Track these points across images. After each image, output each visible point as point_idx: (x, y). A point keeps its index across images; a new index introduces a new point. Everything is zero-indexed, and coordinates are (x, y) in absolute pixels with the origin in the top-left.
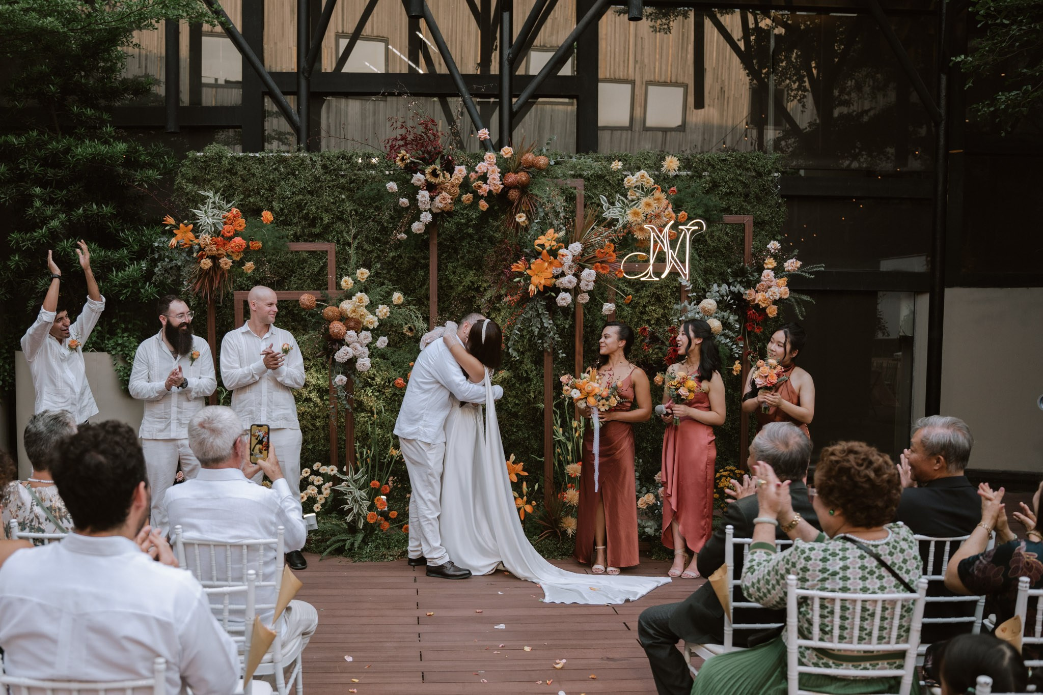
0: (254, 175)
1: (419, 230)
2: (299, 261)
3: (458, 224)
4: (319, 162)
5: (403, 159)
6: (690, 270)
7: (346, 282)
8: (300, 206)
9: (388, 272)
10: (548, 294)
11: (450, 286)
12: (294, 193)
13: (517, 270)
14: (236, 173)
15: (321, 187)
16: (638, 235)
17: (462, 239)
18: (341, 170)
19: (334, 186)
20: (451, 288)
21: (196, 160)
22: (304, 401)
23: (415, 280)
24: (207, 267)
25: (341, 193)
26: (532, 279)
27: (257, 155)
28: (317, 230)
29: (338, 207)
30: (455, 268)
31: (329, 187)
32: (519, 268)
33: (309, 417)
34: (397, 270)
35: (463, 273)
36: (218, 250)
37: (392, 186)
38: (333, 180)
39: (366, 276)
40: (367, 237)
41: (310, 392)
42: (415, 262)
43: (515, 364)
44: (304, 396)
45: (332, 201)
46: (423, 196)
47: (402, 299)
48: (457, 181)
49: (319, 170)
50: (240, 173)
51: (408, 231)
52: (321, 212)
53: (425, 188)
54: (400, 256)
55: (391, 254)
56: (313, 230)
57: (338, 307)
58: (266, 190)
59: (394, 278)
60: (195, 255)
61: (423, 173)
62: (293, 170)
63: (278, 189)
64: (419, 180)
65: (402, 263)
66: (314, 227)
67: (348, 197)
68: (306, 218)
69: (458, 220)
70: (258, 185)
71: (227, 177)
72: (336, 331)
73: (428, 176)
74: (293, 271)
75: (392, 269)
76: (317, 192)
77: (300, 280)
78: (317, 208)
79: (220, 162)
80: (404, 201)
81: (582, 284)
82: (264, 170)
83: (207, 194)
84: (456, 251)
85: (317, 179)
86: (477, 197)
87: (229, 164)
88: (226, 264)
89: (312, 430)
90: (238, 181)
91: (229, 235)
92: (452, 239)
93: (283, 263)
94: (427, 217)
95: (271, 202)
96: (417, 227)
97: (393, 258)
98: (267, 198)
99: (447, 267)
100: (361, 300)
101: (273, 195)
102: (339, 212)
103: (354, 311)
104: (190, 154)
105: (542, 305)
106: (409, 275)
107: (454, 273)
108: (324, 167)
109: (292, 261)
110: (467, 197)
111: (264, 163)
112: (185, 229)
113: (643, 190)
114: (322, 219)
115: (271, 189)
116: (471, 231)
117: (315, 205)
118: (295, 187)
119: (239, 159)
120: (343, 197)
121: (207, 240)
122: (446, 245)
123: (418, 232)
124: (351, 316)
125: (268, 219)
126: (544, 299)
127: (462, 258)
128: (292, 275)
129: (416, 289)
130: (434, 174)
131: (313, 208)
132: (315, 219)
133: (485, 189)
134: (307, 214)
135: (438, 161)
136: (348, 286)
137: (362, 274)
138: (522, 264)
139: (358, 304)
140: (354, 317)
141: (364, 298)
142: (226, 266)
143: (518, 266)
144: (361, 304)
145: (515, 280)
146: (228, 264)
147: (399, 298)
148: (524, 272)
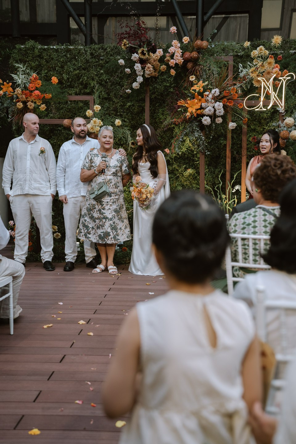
0: (52, 59)
1: (136, 87)
2: (78, 108)
3: (165, 86)
4: (89, 51)
5: (125, 45)
6: (285, 103)
7: (88, 112)
8: (78, 77)
9: (127, 114)
10: (199, 118)
12: (75, 69)
13: (180, 104)
14: (43, 58)
15: (90, 65)
16: (256, 85)
17: (168, 95)
18: (101, 56)
19: (97, 65)
21: (20, 49)
23: (141, 119)
24: (20, 107)
25: (101, 69)
26: (189, 109)
27: (55, 47)
28: (88, 91)
29: (100, 77)
30: (163, 111)
31: (94, 66)
32: (181, 103)
34: (132, 113)
36: (27, 98)
37: (122, 62)
38: (96, 62)
39: (99, 109)
40: (115, 94)
42: (141, 108)
43: (197, 166)
45: (96, 73)
46: (138, 66)
47: (120, 123)
48: (156, 58)
49: (89, 57)
50: (45, 57)
51: (132, 89)
52: (90, 80)
53: (139, 62)
54: (133, 105)
55: (129, 104)
56: (86, 91)
58: (60, 67)
60: (14, 101)
61: (137, 53)
62: (75, 56)
63: (66, 67)
64: (135, 57)
66: (86, 89)
67: (105, 72)
68: (82, 83)
69: (165, 84)
70: (55, 64)
71: (38, 60)
73: (140, 55)
76: (87, 69)
78: (88, 78)
79: (34, 51)
80: (128, 70)
81: (217, 112)
82: (58, 56)
83: (20, 65)
84: (164, 103)
85: (87, 61)
86: (169, 67)
87: (39, 52)
90: (44, 62)
91: (32, 89)
92: (162, 95)
93: (70, 109)
94: (140, 79)
95: (62, 75)
96: (135, 85)
97: (129, 106)
98: (60, 72)
99: (158, 111)
100: (95, 122)
101: (63, 70)
102: (100, 80)
103: (92, 128)
104: (17, 46)
105: (196, 125)
106: (139, 116)
107: (163, 114)
108: (92, 54)
109: (74, 108)
110: (163, 67)
111: (58, 52)
112: (8, 85)
113: (262, 58)
114: (90, 84)
115: (62, 67)
116: (172, 90)
117: (86, 76)
118: (75, 66)
119: (44, 49)
120: (102, 71)
121: (19, 91)
122: (158, 98)
123: (136, 88)
124: (91, 131)
125: (55, 82)
126: (198, 122)
127: (167, 105)
130: (143, 53)
131: (85, 78)
132: (86, 84)
133: (172, 62)
134: (82, 81)
135: (145, 46)
136: (90, 115)
137: (97, 108)
138: (183, 100)
139: (94, 124)
140: (92, 132)
141: (96, 121)
142: (31, 107)
143: (180, 102)
144: (95, 125)
145: (178, 110)
146: (32, 105)
147: (119, 122)
148: (184, 105)
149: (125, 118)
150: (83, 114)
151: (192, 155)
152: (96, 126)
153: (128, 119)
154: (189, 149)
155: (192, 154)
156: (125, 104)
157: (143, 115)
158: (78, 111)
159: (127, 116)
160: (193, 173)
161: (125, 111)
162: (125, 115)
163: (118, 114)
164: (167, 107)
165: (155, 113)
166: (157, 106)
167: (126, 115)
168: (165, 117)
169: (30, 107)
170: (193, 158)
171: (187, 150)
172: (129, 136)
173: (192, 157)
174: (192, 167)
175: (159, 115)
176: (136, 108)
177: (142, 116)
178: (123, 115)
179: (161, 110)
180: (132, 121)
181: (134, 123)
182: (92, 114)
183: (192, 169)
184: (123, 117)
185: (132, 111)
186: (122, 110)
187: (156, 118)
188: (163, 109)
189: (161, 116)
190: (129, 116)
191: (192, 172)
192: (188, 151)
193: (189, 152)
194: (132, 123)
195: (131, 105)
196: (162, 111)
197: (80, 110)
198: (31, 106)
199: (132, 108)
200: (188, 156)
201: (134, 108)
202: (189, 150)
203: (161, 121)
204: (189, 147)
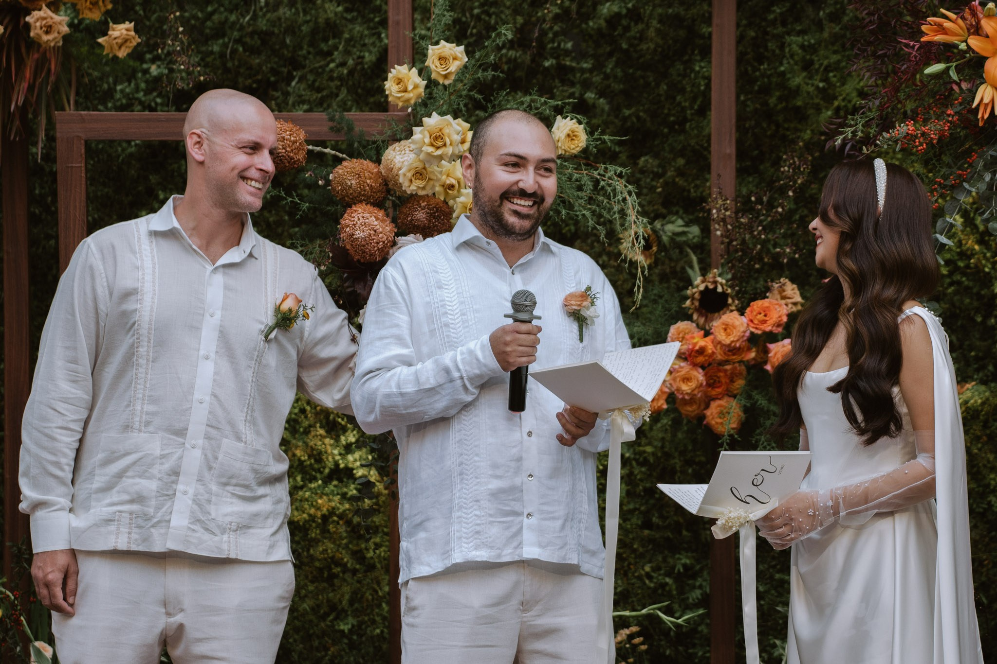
2: (314, 32)
7: (399, 81)
9: (598, 67)
11: (797, 109)
13: (939, 38)
20: (800, 115)
22: (327, 480)
23: (682, 91)
26: (987, 65)
32: (943, 30)
33: (342, 529)
34: (626, 61)
35: (835, 67)
41: (348, 449)
42: (682, 33)
44: (330, 464)
47: (582, 140)
57: (378, 161)
59: (617, 87)
65: (642, 38)
72: (359, 234)
74: (295, 64)
75: (610, 55)
77: (319, 90)
88: (48, 29)
89: (354, 572)
93: (265, 36)
99: (782, 47)
100: (437, 139)
103: (420, 174)
107: (807, 66)
109: (292, 29)
124: (411, 187)
127: (835, 17)
128: (291, 78)
129: (685, 120)
136: (407, 96)
137: (442, 59)
138: (952, 15)
139: (431, 149)
140: (421, 193)
141: (446, 131)
142: (50, 37)
143: (940, 25)
144: (439, 152)
145: (928, 71)
146: (55, 28)
147: (571, 136)
148: (963, 46)
149: (587, 85)
150: (343, 64)
151: (976, 304)
152: (441, 158)
153: (601, 94)
154: (961, 264)
155: (979, 297)
156: (584, 10)
157: (693, 70)
158: (311, 44)
159: (597, 79)
160: (986, 408)
161: (584, 45)
162: (583, 71)
163: (547, 64)
164: (830, 29)
165: (760, 59)
166: (775, 19)
167: (591, 71)
168: (821, 85)
169: (45, 38)
170: (986, 318)
171: (951, 274)
172: (632, 216)
173: (977, 310)
174: (978, 370)
175: (783, 74)
176: (651, 33)
177: (685, 76)
178: (572, 69)
179: (795, 42)
180: (629, 107)
181: (638, 118)
182: (421, 90)
183: (983, 382)
184: (573, 84)
185: (624, 46)
186: (569, 45)
187: (765, 91)
188: (810, 39)
189: (797, 80)
190: (607, 77)
191: (983, 404)
192: (957, 277)
193: (959, 283)
194: (625, 119)
195: (624, 11)
196: (802, 47)
197: (326, 40)
198: (47, 33)
199: (627, 29)
200: (953, 305)
201: (642, 32)
202: (964, 274)
203: (799, 103)
204: (965, 255)
